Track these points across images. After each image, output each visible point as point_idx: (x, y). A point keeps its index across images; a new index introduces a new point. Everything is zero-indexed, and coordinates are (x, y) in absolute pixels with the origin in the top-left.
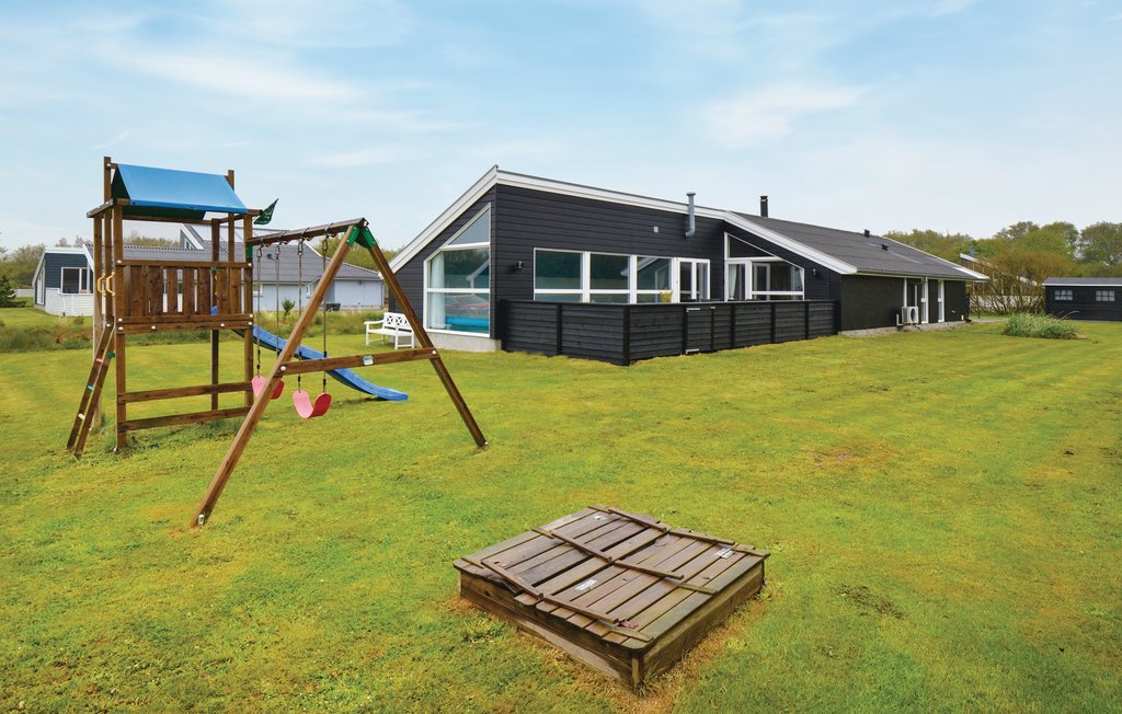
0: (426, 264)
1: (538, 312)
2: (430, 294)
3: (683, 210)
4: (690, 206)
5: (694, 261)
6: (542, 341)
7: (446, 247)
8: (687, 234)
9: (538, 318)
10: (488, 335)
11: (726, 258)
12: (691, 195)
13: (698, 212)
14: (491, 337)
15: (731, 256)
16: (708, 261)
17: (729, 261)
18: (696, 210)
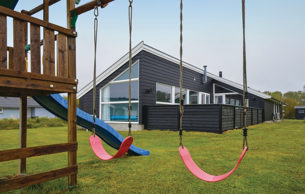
0: (100, 90)
1: (166, 110)
2: (102, 105)
3: (202, 72)
4: (205, 71)
5: (206, 94)
6: (169, 124)
7: (112, 82)
8: (204, 82)
9: (166, 113)
10: (138, 123)
11: (214, 94)
12: (205, 67)
13: (208, 74)
14: (139, 124)
15: (215, 93)
16: (209, 94)
17: (215, 95)
18: (207, 73)
